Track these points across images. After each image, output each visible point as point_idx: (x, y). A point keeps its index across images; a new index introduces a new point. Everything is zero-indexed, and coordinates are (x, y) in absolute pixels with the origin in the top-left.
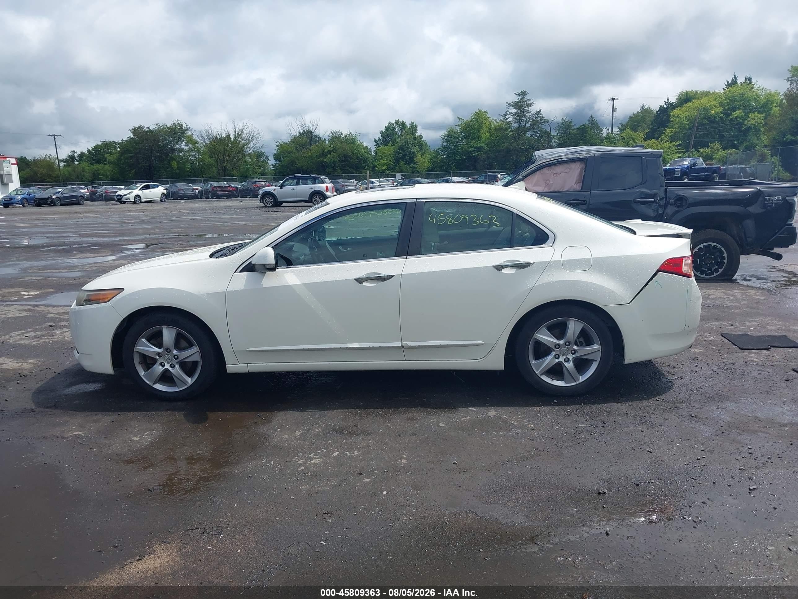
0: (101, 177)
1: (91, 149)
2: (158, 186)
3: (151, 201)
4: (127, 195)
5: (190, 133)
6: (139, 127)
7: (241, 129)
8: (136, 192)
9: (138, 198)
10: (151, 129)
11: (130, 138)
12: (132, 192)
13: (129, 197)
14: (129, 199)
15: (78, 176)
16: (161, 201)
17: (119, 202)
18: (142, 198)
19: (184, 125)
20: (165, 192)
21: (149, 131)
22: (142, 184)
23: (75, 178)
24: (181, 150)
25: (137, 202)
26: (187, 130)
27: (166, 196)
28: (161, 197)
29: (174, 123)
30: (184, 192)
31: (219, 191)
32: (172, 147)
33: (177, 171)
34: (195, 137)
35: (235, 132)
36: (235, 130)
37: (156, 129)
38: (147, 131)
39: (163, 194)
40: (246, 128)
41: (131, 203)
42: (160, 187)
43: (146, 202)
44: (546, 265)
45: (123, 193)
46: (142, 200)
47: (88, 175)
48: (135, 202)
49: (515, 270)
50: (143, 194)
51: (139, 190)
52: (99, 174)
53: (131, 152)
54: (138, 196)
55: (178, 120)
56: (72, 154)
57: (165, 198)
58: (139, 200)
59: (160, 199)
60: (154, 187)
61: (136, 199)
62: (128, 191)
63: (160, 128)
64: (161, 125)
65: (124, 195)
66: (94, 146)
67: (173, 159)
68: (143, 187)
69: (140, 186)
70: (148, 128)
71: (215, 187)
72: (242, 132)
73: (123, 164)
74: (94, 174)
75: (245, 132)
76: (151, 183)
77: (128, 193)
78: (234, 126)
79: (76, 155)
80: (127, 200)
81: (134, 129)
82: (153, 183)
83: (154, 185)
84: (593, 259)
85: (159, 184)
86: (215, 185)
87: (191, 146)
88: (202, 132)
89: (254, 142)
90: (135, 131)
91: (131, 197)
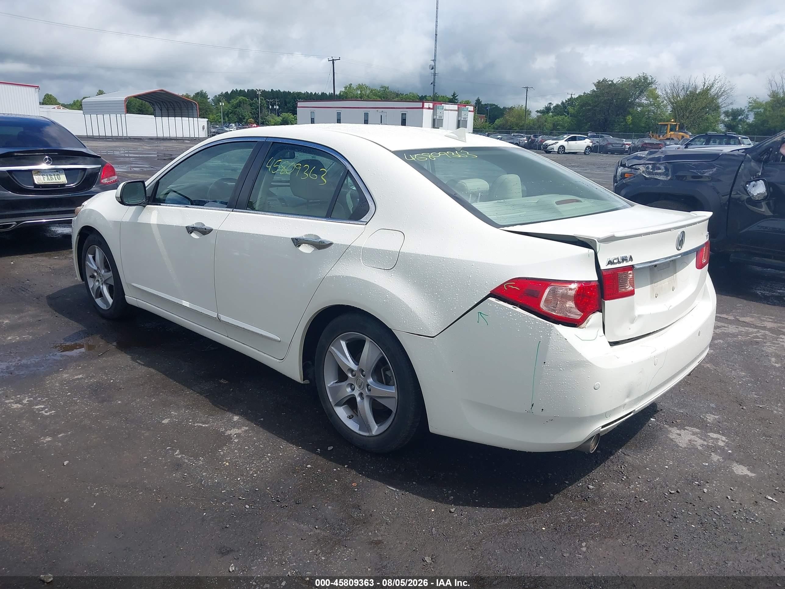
0: (559, 127)
1: (564, 101)
2: (584, 138)
3: (577, 152)
4: (552, 145)
5: (654, 87)
6: (603, 80)
7: (711, 82)
8: (562, 142)
9: (562, 149)
10: (615, 82)
11: (594, 91)
12: (558, 142)
13: (554, 147)
14: (553, 149)
15: (540, 126)
16: (585, 153)
17: (544, 151)
18: (566, 149)
19: (650, 78)
20: (591, 144)
21: (613, 84)
22: (569, 136)
23: (538, 128)
24: (640, 105)
25: (560, 153)
26: (652, 83)
27: (591, 150)
28: (586, 149)
29: (639, 76)
30: (613, 146)
31: (649, 148)
32: (632, 101)
33: (631, 126)
34: (659, 92)
35: (704, 86)
36: (705, 84)
37: (619, 82)
38: (610, 84)
39: (588, 147)
40: (718, 82)
41: (554, 153)
42: (586, 139)
43: (569, 153)
44: (344, 250)
45: (549, 142)
46: (566, 151)
47: (549, 125)
48: (558, 153)
49: (313, 249)
50: (568, 145)
51: (565, 141)
52: (558, 125)
53: (590, 105)
54: (563, 147)
55: (644, 73)
56: (549, 105)
57: (589, 151)
58: (563, 151)
59: (584, 152)
60: (581, 139)
61: (560, 150)
62: (554, 142)
63: (624, 81)
64: (625, 79)
65: (550, 145)
66: (568, 99)
67: (629, 113)
68: (569, 138)
69: (566, 137)
70: (612, 81)
71: (646, 144)
72: (712, 86)
73: (581, 116)
74: (554, 125)
75: (715, 86)
76: (579, 135)
77: (554, 143)
78: (703, 79)
79: (552, 107)
80: (551, 149)
81: (599, 82)
82: (581, 135)
83: (581, 137)
84: (400, 254)
85: (586, 136)
86: (647, 142)
87: (651, 100)
88: (666, 87)
89: (723, 97)
90: (599, 84)
91: (556, 148)
